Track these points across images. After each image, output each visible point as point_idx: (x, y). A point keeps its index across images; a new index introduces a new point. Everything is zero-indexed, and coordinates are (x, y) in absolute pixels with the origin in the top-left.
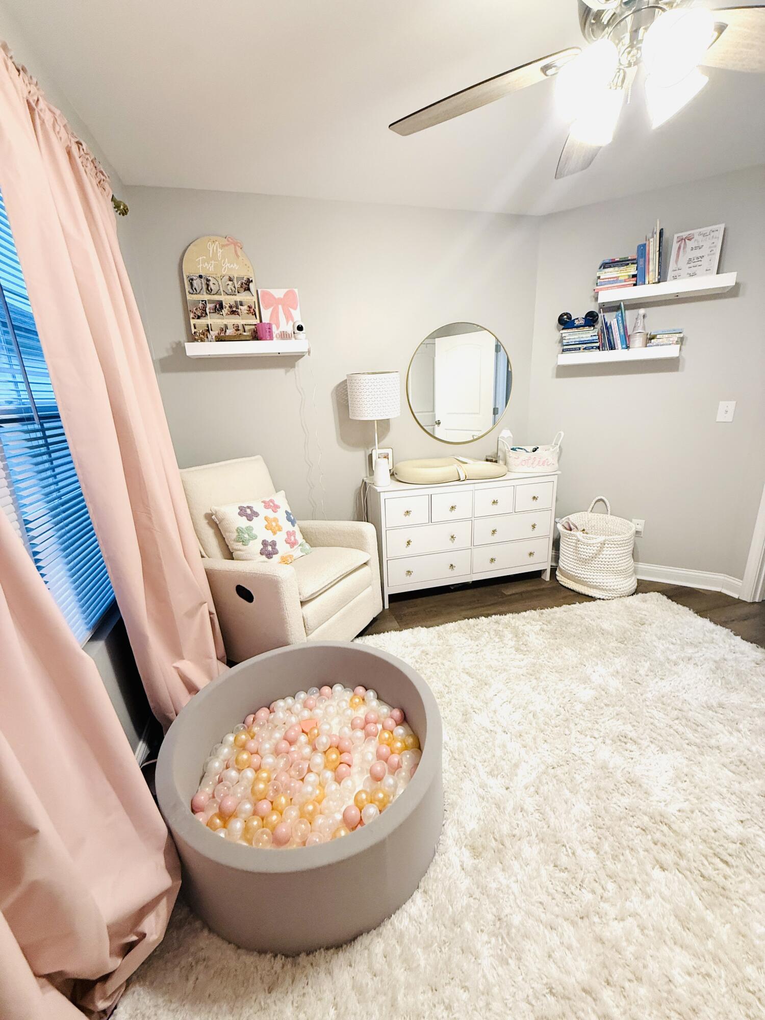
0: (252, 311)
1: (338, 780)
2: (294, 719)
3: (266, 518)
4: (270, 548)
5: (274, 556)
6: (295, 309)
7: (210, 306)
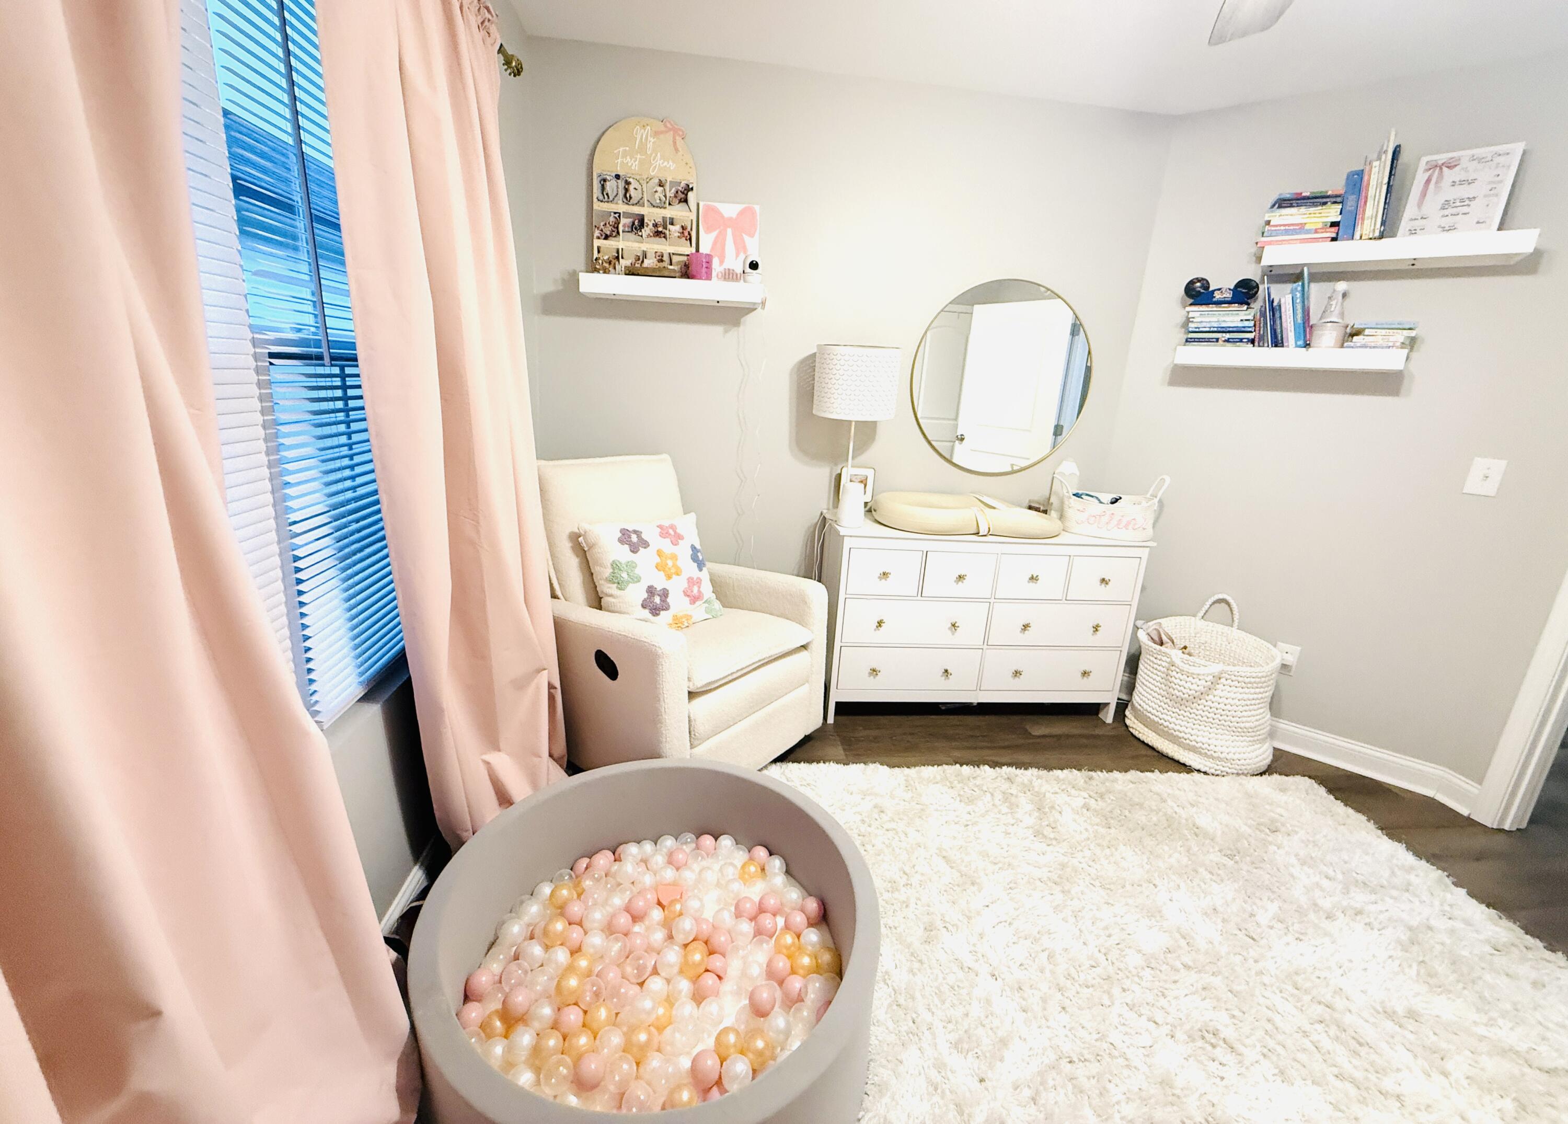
0: (686, 234)
1: (698, 998)
2: (648, 880)
3: (659, 553)
4: (657, 600)
5: (662, 612)
6: (751, 236)
7: (625, 221)
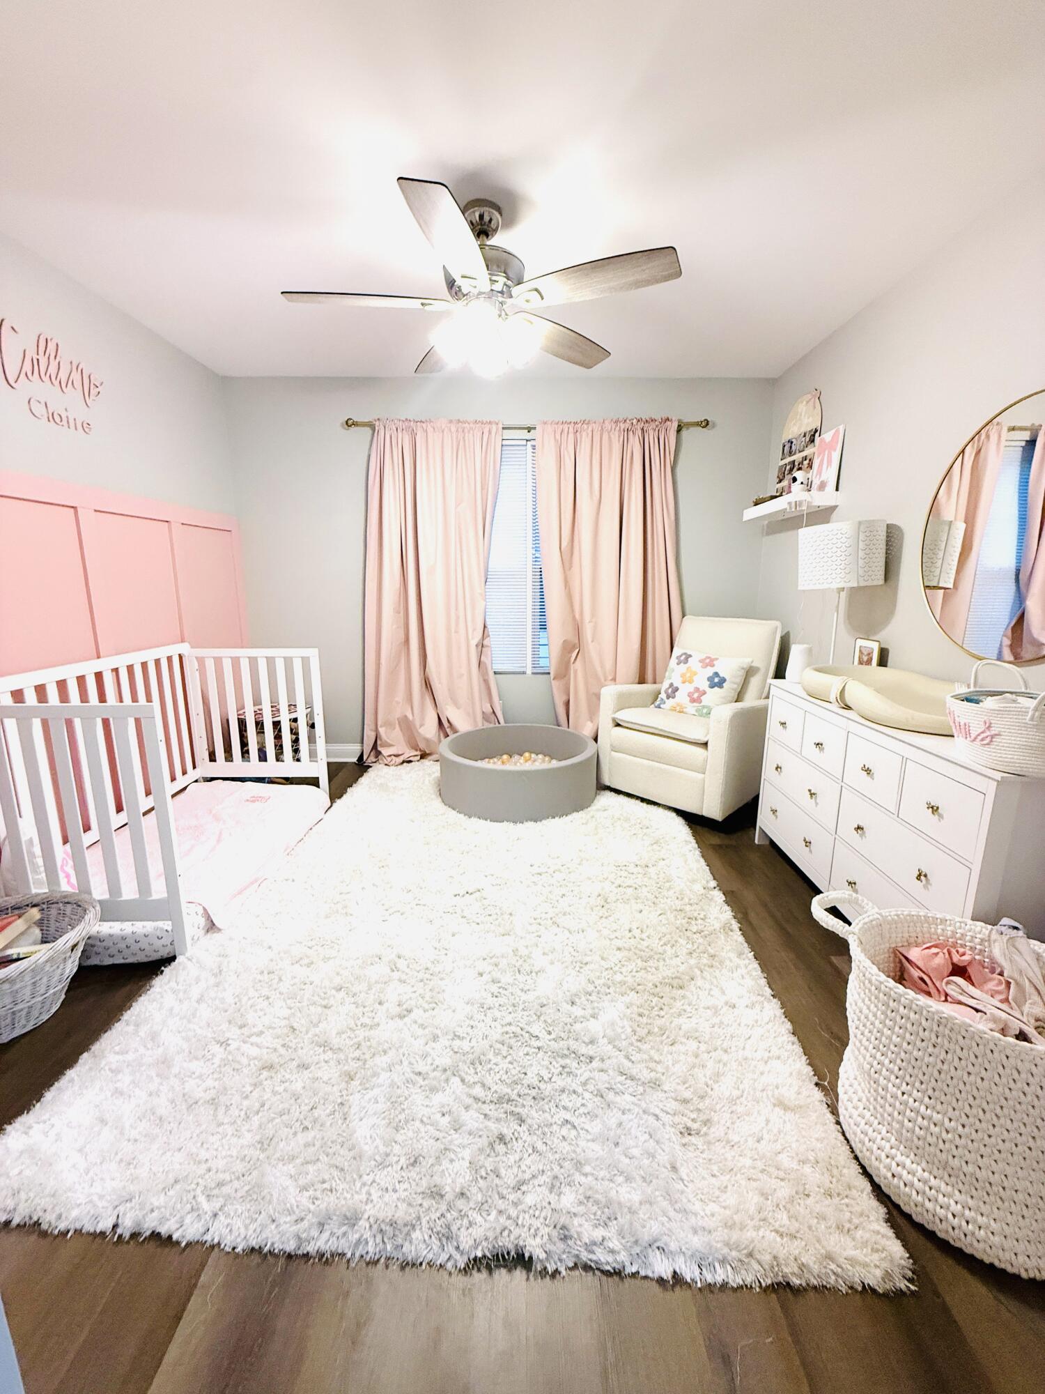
0: (811, 463)
3: (688, 668)
4: (670, 690)
5: (670, 699)
6: (835, 450)
7: (788, 468)
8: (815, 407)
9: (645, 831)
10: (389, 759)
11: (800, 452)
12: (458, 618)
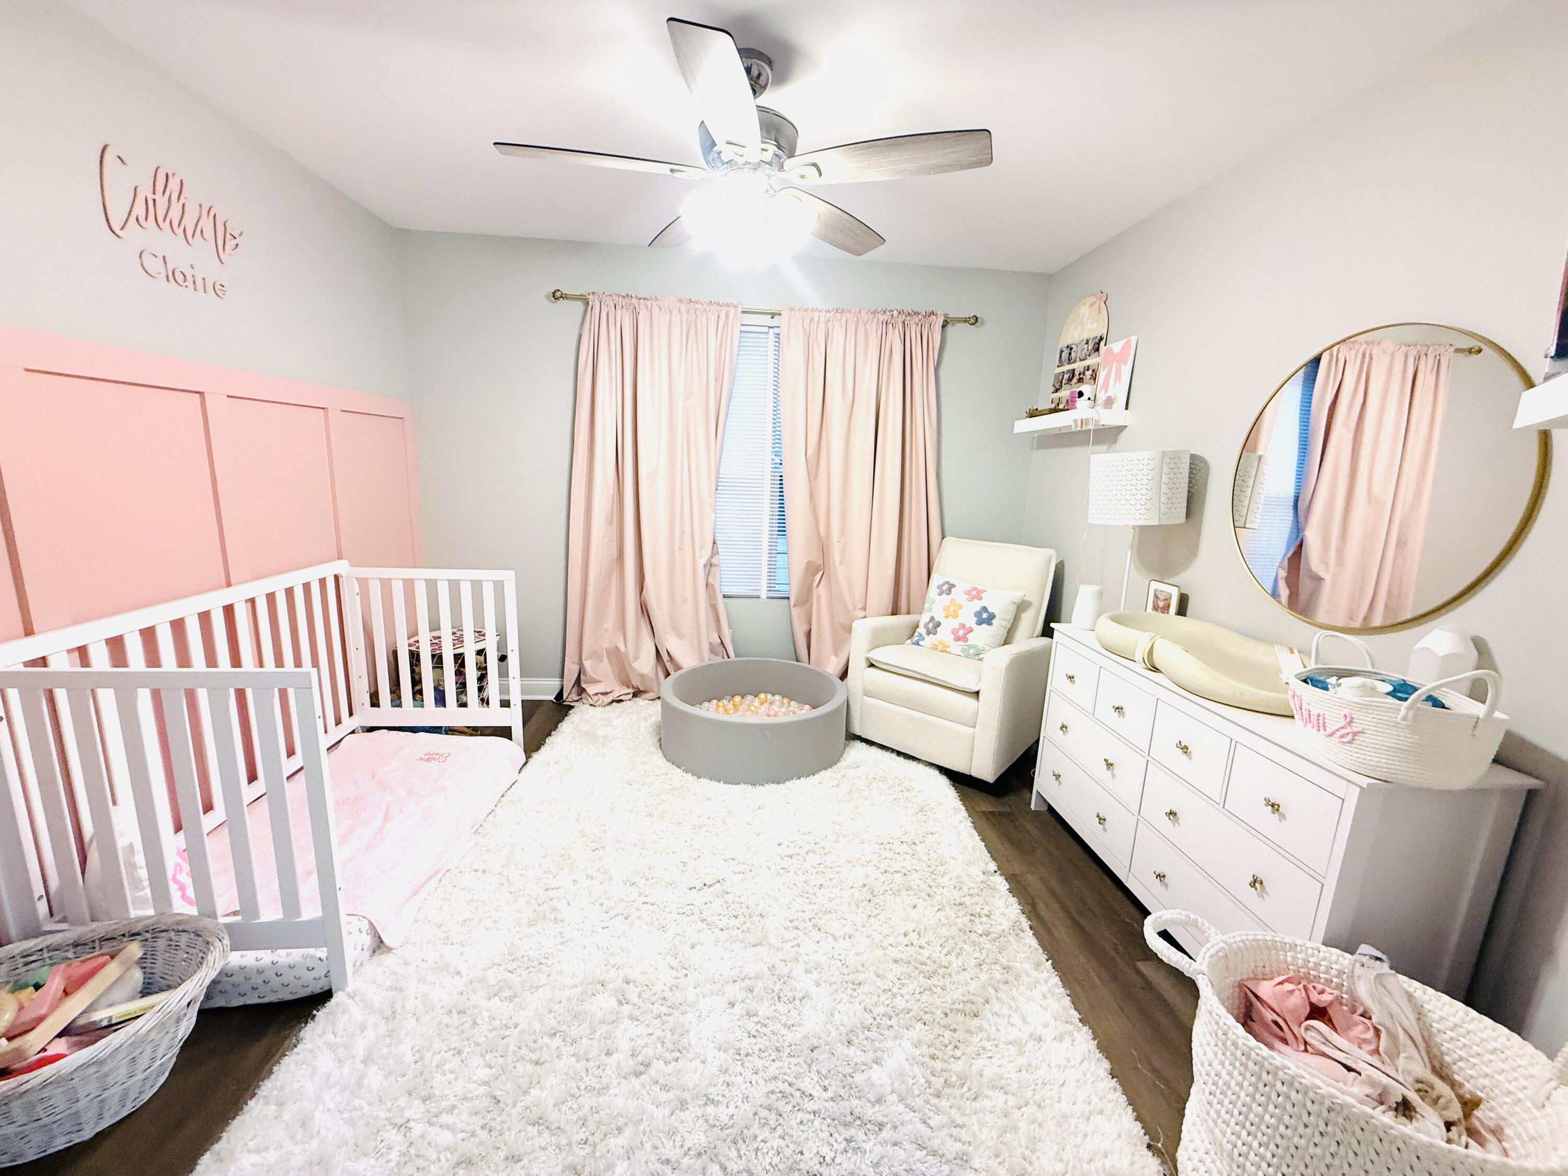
0: (1094, 375)
3: (952, 601)
4: (931, 625)
5: (931, 635)
6: (1125, 364)
7: (1066, 376)
8: (1100, 312)
9: (906, 794)
10: (595, 698)
11: (1081, 360)
12: (683, 532)
